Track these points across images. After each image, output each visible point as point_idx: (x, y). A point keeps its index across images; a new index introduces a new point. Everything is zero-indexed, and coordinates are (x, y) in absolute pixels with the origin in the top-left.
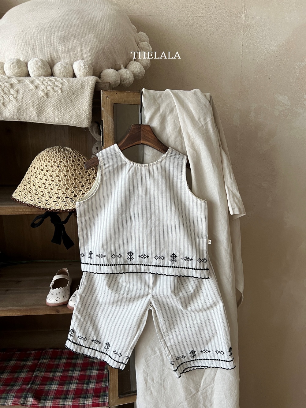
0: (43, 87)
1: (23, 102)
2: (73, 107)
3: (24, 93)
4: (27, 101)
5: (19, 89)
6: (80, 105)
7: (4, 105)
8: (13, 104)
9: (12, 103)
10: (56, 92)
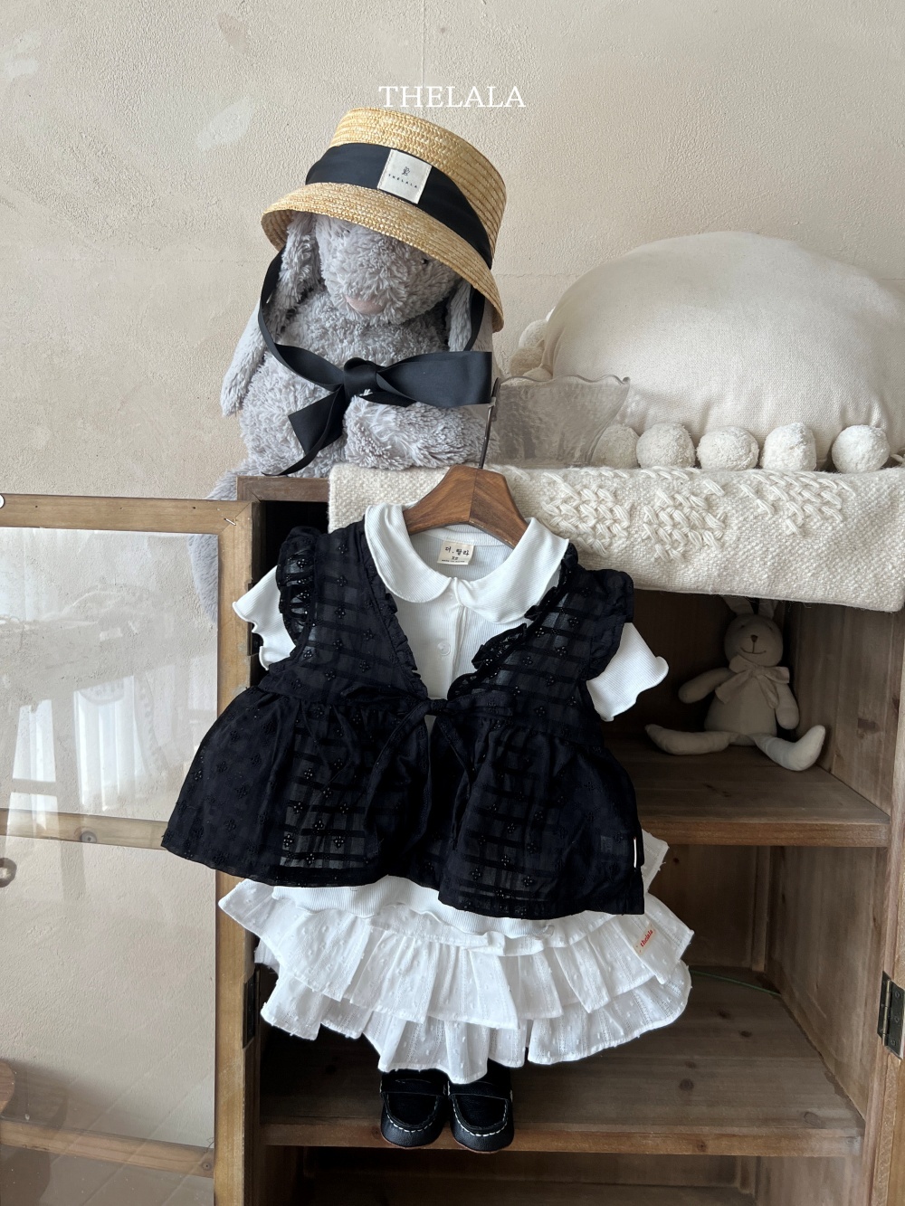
0: (793, 508)
1: (737, 550)
2: (868, 557)
3: (743, 525)
4: (749, 547)
5: (729, 515)
6: (884, 554)
7: (685, 558)
8: (711, 555)
9: (709, 551)
10: (827, 519)
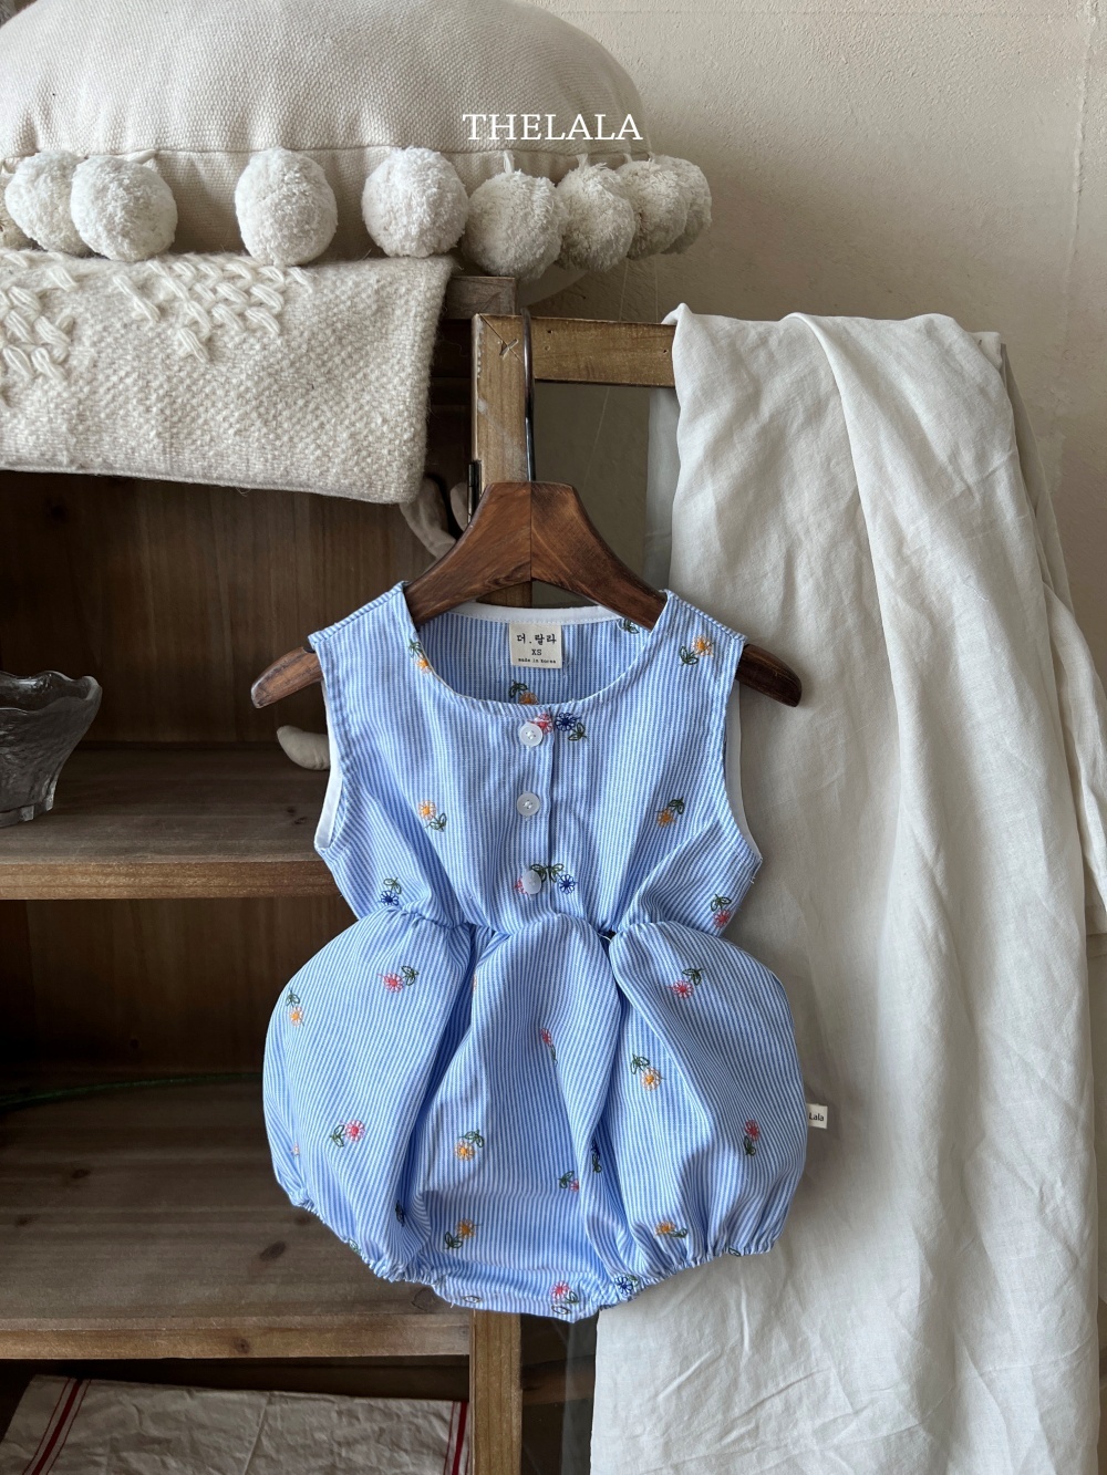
0: (192, 310)
1: (95, 383)
3: (101, 340)
4: (114, 379)
5: (79, 321)
7: (7, 398)
9: (46, 387)
10: (254, 331)
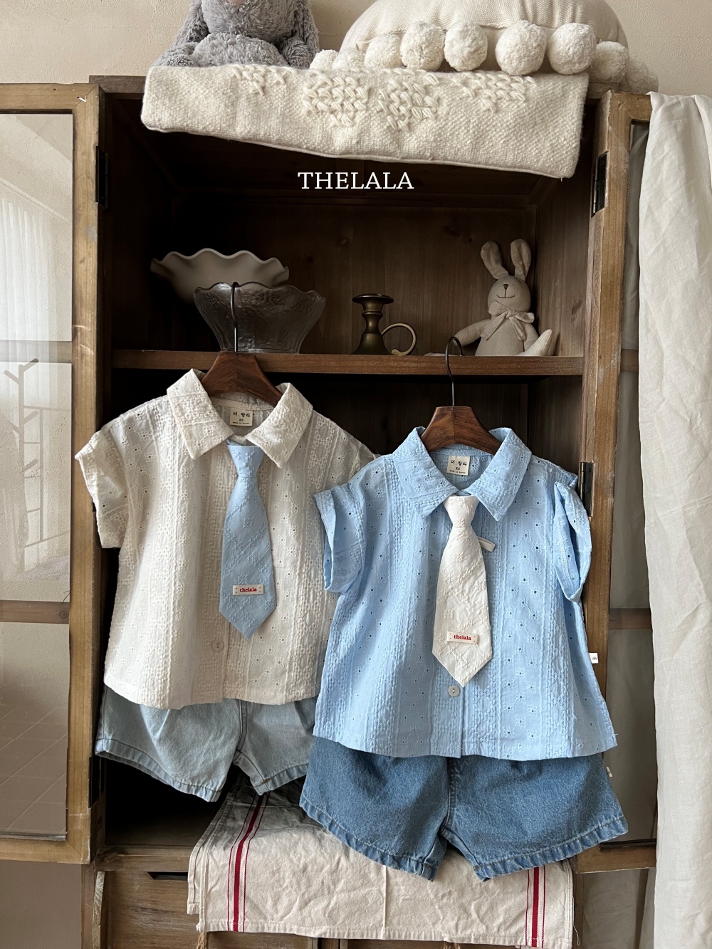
0: (488, 92)
2: (545, 132)
3: (451, 104)
4: (456, 119)
5: (441, 97)
6: (558, 130)
7: (409, 128)
8: (429, 125)
9: (427, 122)
10: (514, 100)
